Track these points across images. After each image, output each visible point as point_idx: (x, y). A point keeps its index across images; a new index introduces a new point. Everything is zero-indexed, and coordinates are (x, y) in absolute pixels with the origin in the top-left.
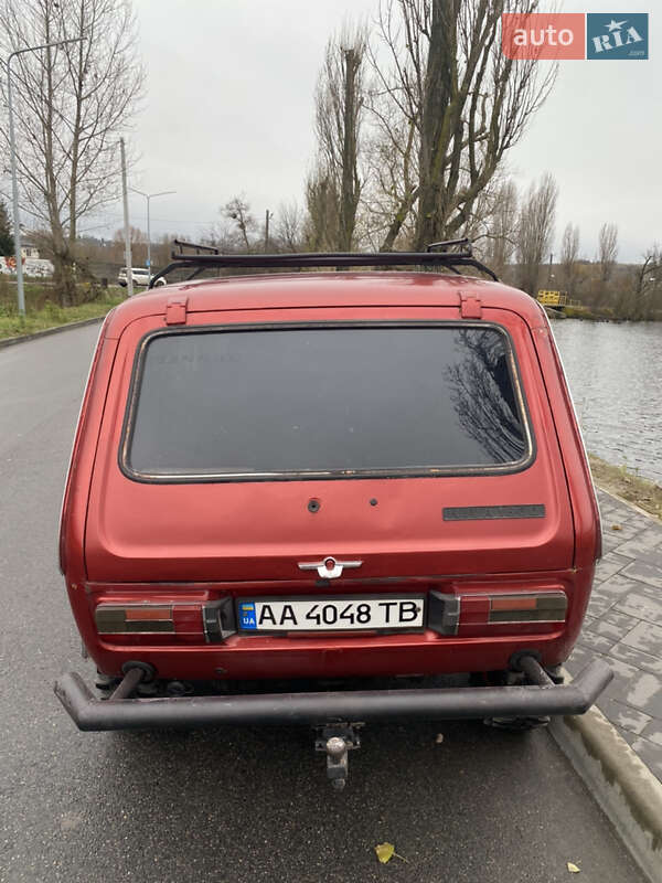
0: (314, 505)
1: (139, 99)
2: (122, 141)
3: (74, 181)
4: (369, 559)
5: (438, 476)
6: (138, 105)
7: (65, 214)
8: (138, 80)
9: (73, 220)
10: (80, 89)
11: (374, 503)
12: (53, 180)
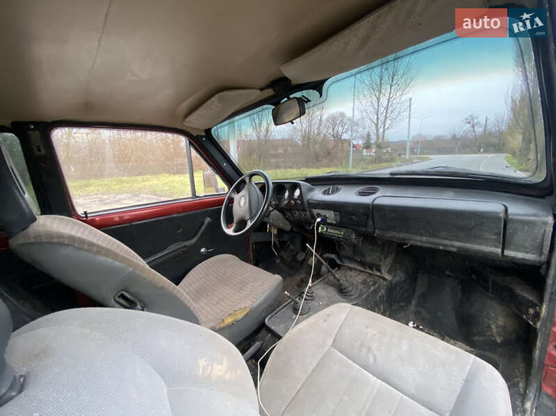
2: (411, 99)
10: (392, 82)
12: (378, 119)
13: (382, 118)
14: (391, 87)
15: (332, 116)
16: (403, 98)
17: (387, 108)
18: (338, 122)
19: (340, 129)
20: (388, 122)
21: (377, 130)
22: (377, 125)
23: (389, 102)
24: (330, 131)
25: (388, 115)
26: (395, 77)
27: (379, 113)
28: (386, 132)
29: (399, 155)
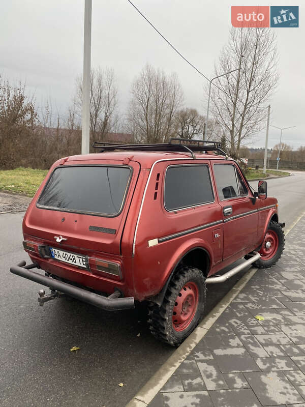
0: (64, 219)
1: (275, 88)
2: (269, 106)
3: (242, 125)
4: (69, 238)
5: (93, 215)
6: (275, 90)
7: (236, 139)
8: (276, 80)
9: (239, 141)
10: (249, 87)
11: (76, 222)
12: (233, 125)
13: (238, 125)
14: (248, 92)
15: (182, 112)
16: (261, 105)
17: (243, 115)
18: (188, 121)
19: (191, 129)
20: (244, 131)
21: (232, 138)
22: (232, 132)
23: (245, 108)
24: (180, 130)
25: (245, 122)
26: (253, 82)
27: (235, 119)
28: (242, 141)
29: (257, 167)
